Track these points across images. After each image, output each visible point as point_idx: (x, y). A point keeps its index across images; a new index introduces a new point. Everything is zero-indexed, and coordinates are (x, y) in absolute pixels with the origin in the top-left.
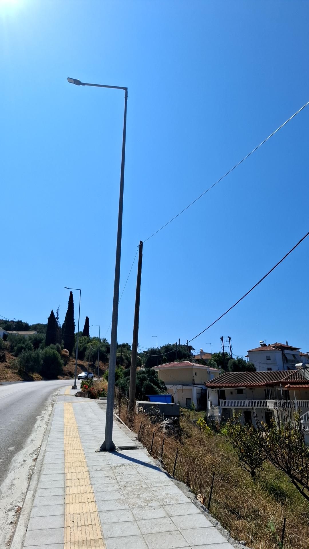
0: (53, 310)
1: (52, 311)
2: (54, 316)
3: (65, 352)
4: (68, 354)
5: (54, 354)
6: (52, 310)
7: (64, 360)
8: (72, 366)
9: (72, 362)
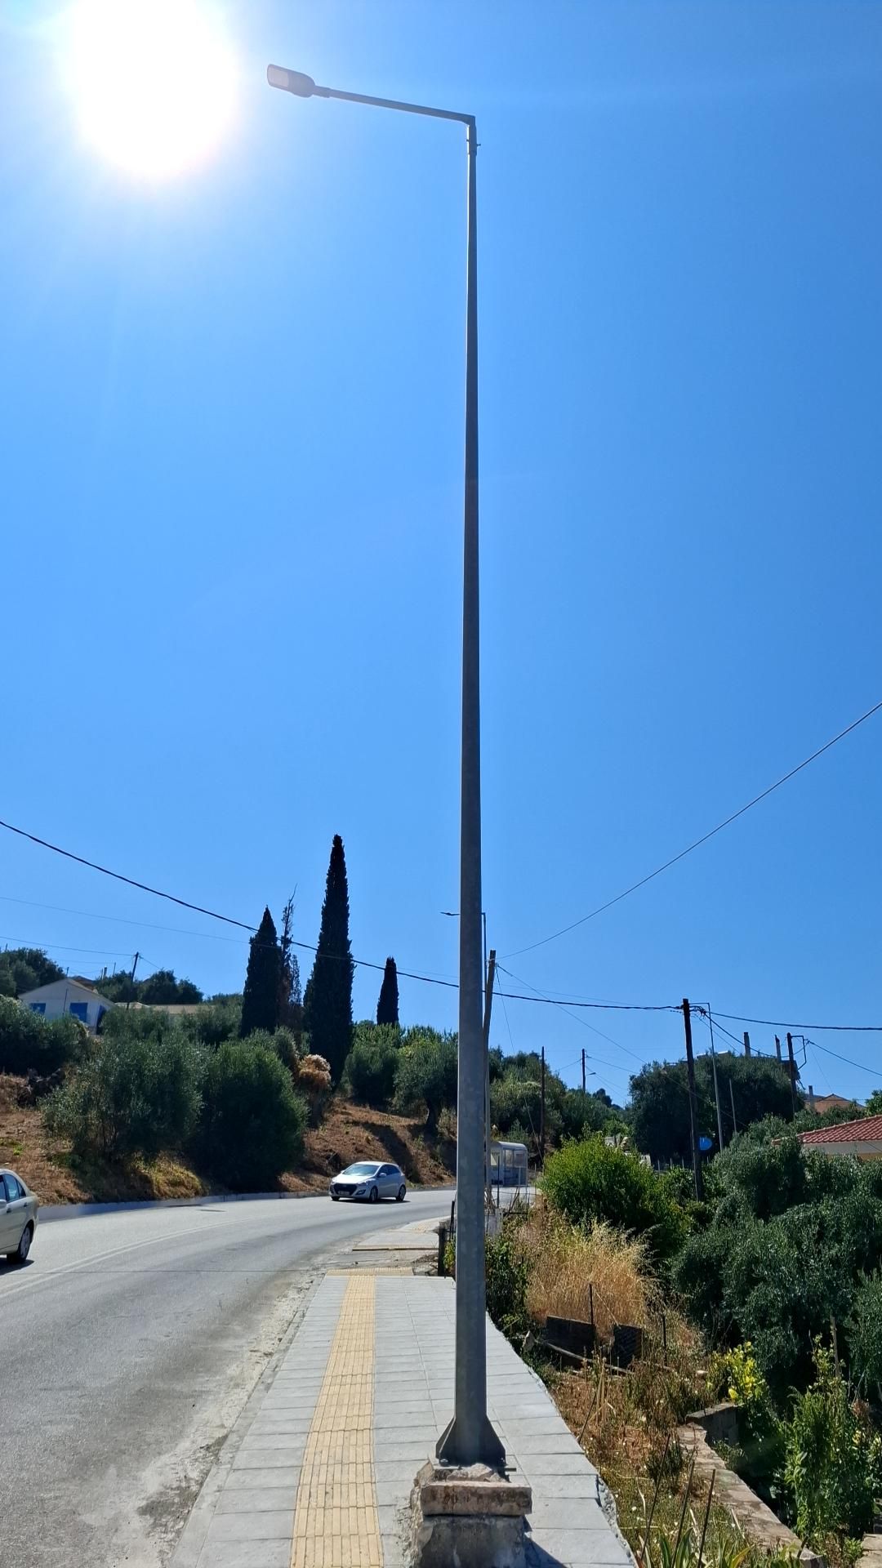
0: (269, 909)
1: (267, 914)
2: (275, 933)
3: (312, 1066)
4: (326, 1075)
5: (261, 1066)
6: (267, 909)
7: (309, 1103)
8: (344, 1129)
9: (342, 1117)
